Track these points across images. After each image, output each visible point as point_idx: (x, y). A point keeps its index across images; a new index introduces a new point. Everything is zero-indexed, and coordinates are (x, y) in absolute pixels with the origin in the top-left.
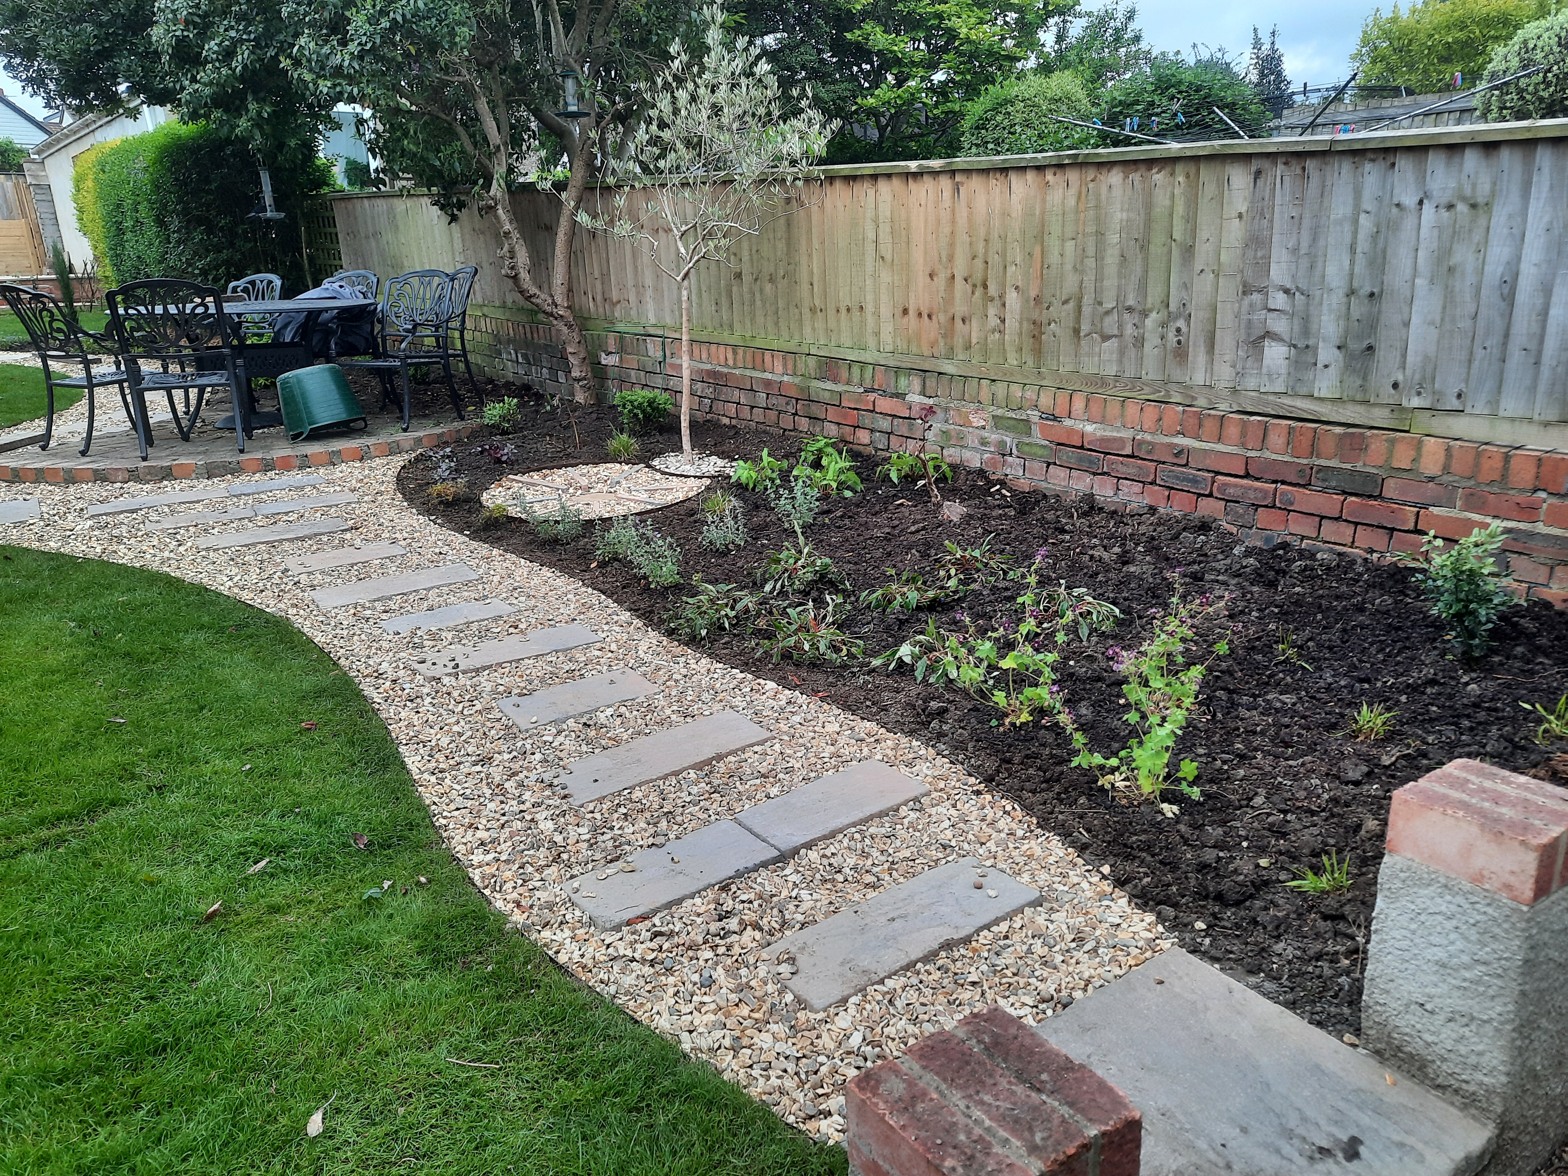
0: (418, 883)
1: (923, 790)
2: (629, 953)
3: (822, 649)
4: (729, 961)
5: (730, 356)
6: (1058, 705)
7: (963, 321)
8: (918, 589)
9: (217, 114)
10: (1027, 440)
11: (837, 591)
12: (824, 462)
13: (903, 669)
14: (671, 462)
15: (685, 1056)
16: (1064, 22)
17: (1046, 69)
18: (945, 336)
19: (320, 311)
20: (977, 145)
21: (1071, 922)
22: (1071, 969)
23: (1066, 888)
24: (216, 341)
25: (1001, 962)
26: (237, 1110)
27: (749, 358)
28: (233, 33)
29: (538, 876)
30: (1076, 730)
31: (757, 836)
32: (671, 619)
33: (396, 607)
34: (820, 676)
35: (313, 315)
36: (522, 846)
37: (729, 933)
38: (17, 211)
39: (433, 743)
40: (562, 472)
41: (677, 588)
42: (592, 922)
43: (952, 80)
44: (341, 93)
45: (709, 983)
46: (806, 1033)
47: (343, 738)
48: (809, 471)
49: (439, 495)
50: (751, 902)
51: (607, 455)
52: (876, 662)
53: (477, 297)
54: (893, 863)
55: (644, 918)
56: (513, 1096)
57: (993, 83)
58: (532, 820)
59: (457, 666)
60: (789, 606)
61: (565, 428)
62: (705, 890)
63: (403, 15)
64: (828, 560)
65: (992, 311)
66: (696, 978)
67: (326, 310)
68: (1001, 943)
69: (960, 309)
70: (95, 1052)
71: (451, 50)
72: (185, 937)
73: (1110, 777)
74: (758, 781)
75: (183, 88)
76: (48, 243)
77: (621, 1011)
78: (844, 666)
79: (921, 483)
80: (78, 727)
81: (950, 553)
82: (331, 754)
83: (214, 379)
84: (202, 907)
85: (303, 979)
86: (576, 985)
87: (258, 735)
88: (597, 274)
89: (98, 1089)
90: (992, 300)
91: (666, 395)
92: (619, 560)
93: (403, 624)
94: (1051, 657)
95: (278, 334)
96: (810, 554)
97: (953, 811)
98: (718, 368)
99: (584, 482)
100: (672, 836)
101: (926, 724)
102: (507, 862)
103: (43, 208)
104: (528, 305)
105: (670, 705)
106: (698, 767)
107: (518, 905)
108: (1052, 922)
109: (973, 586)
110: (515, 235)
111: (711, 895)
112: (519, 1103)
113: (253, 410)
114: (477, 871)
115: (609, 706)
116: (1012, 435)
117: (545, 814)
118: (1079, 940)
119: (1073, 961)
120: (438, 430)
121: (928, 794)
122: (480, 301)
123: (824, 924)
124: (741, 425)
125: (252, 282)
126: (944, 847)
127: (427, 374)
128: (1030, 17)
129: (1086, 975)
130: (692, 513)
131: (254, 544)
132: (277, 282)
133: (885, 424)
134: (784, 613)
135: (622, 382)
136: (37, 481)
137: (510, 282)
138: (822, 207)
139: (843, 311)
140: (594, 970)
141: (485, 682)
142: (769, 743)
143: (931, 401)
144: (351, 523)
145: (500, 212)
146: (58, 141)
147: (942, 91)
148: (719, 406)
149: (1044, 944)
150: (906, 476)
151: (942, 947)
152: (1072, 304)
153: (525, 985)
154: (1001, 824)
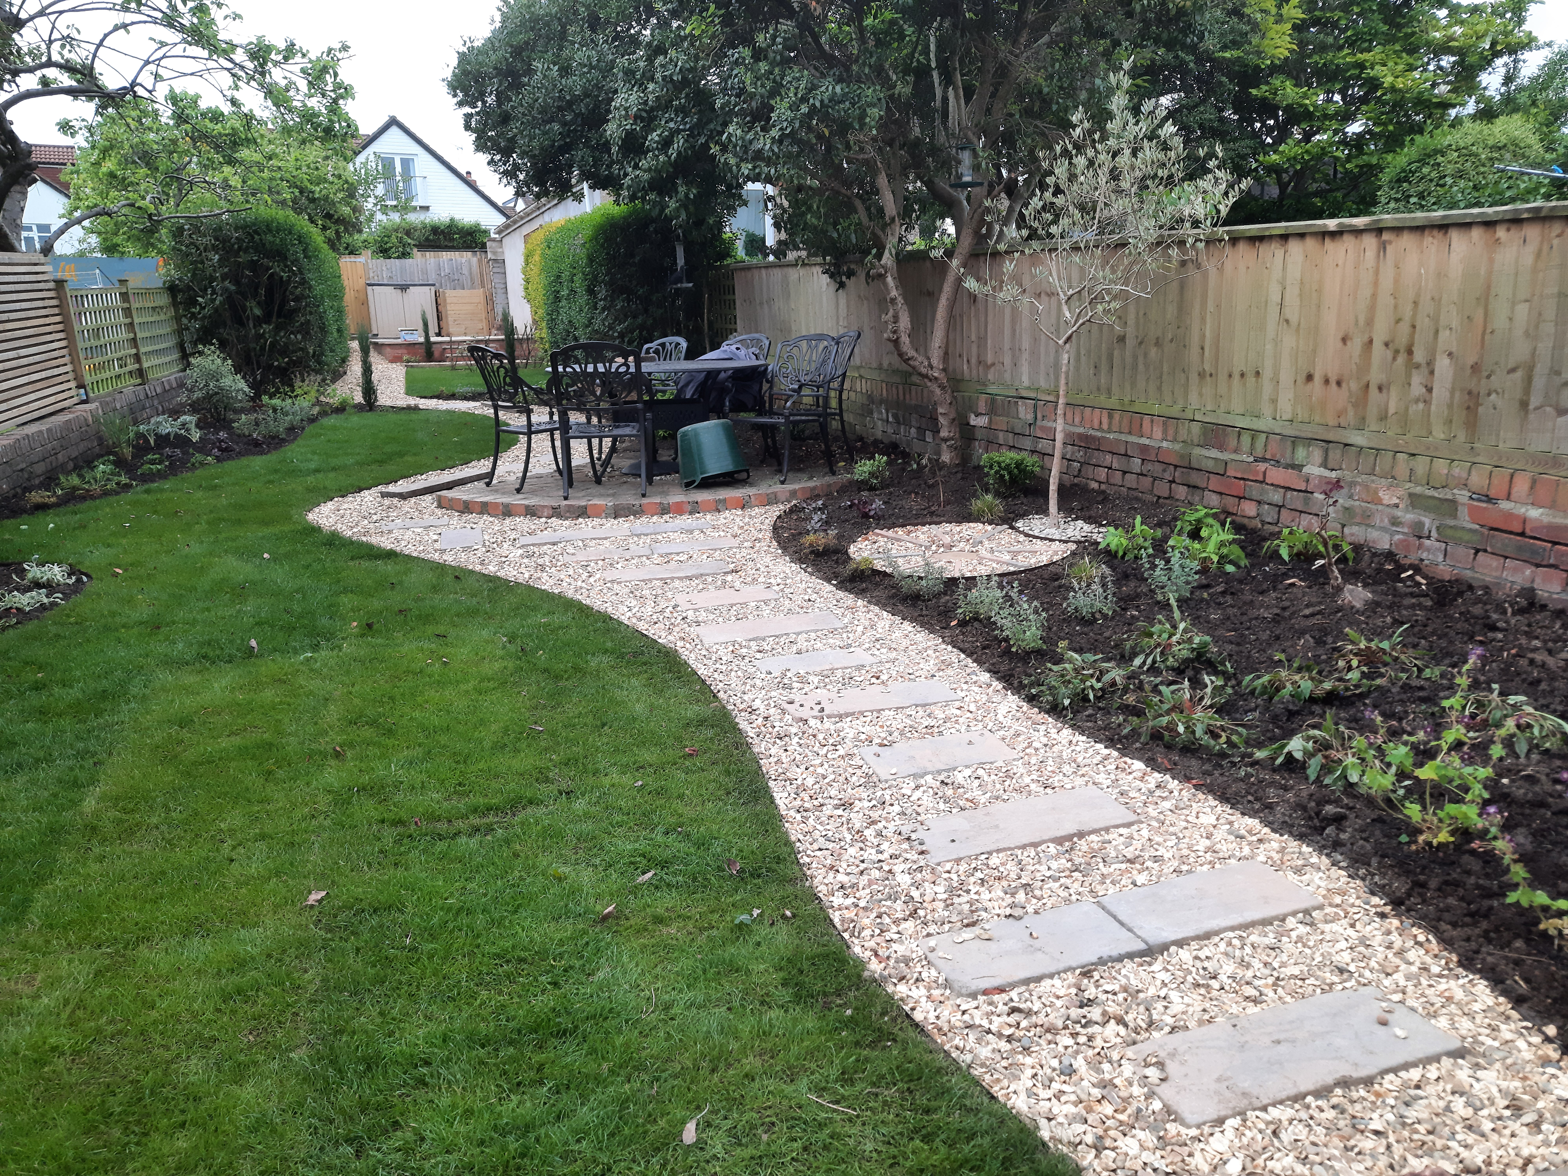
0: (784, 917)
1: (1315, 903)
2: (985, 1023)
3: (1199, 732)
4: (1090, 1053)
5: (1105, 421)
6: (1494, 830)
7: (1380, 389)
8: (1312, 679)
9: (652, 196)
10: (1452, 522)
11: (1216, 673)
12: (1204, 533)
13: (1292, 765)
14: (1036, 524)
15: (1044, 1144)
16: (1516, 61)
17: (1487, 114)
18: (1355, 405)
19: (718, 371)
20: (1397, 200)
21: (1504, 1085)
22: (1504, 1141)
23: (1496, 1044)
24: (634, 396)
25: (1411, 1114)
26: (624, 1103)
27: (1125, 422)
28: (672, 125)
29: (894, 929)
30: (1515, 861)
31: (1122, 924)
32: (1032, 685)
33: (769, 648)
34: (1194, 762)
35: (711, 374)
36: (880, 895)
37: (1089, 1023)
38: (477, 281)
39: (799, 782)
40: (925, 528)
41: (1039, 653)
42: (947, 984)
43: (1370, 132)
44: (759, 174)
45: (1069, 1072)
46: (1176, 1148)
47: (721, 767)
48: (1188, 541)
49: (811, 545)
50: (1115, 994)
51: (970, 514)
52: (1260, 754)
53: (856, 360)
54: (1278, 979)
55: (1001, 990)
56: (869, 1146)
57: (1421, 132)
58: (890, 871)
59: (822, 710)
60: (1162, 683)
61: (930, 487)
62: (1065, 971)
63: (822, 101)
64: (1208, 638)
65: (1417, 380)
66: (1055, 1063)
67: (726, 370)
68: (1413, 1092)
69: (1376, 376)
70: (511, 1025)
71: (861, 129)
72: (585, 932)
73: (1557, 922)
74: (1123, 866)
75: (626, 175)
76: (499, 310)
77: (977, 1083)
78: (1223, 755)
79: (1320, 562)
80: (506, 731)
81: (1353, 643)
82: (710, 782)
83: (627, 431)
84: (598, 908)
85: (681, 991)
86: (932, 1046)
87: (648, 756)
88: (973, 338)
89: (512, 1060)
90: (1418, 366)
91: (1035, 458)
92: (980, 621)
93: (775, 665)
94: (1484, 772)
95: (681, 391)
96: (1185, 631)
97: (1350, 932)
98: (1091, 432)
99: (947, 539)
100: (1030, 909)
101: (1320, 830)
102: (865, 909)
103: (497, 279)
104: (904, 367)
105: (1029, 773)
106: (1059, 841)
107: (876, 955)
108: (1478, 1080)
109: (1378, 681)
110: (900, 300)
111: (1071, 978)
112: (874, 1155)
113: (655, 458)
114: (837, 913)
115: (967, 767)
116: (1433, 516)
117: (903, 867)
118: (1516, 1108)
119: (1507, 1132)
120: (811, 484)
121: (1321, 907)
122: (858, 363)
123: (1196, 1033)
124: (1111, 491)
125: (663, 345)
126: (1341, 971)
127: (803, 431)
128: (1472, 59)
129: (1525, 1152)
130: (1056, 577)
131: (650, 580)
132: (684, 344)
133: (1276, 497)
134: (1155, 690)
135: (991, 443)
136: (481, 513)
137: (891, 346)
138: (1221, 270)
139: (1237, 376)
140: (950, 1035)
141: (849, 728)
142: (1135, 827)
143: (1334, 475)
144: (732, 566)
145: (889, 279)
146: (515, 222)
147: (1358, 144)
148: (1089, 471)
149: (1468, 1104)
150: (1299, 554)
151: (1337, 1084)
152: (1519, 374)
153: (882, 1036)
154: (1412, 955)
